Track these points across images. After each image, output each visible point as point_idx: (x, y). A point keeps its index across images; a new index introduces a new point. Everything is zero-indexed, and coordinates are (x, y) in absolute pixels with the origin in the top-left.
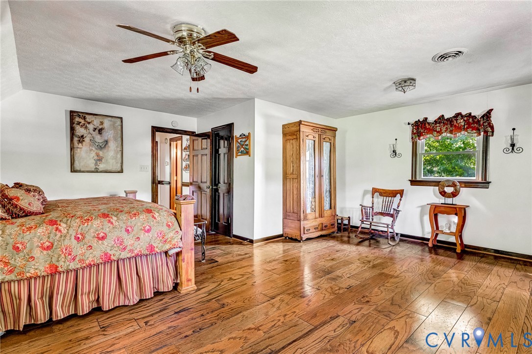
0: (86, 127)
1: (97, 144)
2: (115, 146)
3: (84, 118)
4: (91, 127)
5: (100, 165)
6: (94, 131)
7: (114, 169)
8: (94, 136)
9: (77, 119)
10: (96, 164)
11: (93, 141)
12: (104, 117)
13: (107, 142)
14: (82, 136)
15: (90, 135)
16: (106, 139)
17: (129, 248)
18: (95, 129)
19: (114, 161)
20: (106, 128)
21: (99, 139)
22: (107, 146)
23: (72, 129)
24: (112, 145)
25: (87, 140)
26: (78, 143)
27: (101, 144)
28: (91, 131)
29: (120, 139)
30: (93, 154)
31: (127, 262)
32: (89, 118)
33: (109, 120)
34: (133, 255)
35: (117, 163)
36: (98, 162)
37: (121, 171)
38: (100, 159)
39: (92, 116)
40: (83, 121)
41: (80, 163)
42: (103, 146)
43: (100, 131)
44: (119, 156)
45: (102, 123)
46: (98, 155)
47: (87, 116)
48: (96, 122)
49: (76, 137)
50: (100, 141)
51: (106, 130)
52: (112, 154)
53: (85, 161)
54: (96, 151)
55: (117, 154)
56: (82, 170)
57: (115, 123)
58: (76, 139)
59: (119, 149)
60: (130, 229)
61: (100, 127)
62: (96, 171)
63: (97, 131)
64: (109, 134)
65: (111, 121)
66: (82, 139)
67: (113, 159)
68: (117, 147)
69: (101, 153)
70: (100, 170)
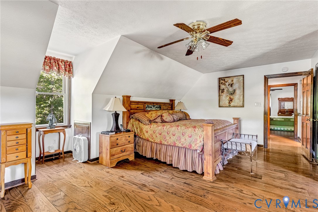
0: (225, 84)
1: (230, 92)
2: (239, 92)
3: (224, 80)
4: (227, 84)
5: (231, 103)
6: (229, 86)
7: (239, 105)
8: (228, 88)
9: (221, 81)
10: (229, 103)
11: (228, 91)
12: (234, 77)
13: (235, 90)
14: (223, 89)
15: (227, 88)
16: (234, 89)
17: (182, 143)
18: (229, 84)
19: (239, 100)
20: (234, 83)
21: (231, 89)
22: (235, 92)
23: (219, 86)
24: (238, 92)
25: (225, 91)
26: (221, 93)
27: (232, 92)
28: (227, 86)
29: (242, 88)
30: (228, 98)
31: (182, 149)
32: (226, 80)
33: (236, 78)
34: (183, 146)
35: (240, 102)
36: (230, 102)
37: (243, 106)
38: (231, 100)
39: (228, 78)
40: (223, 82)
41: (222, 103)
42: (233, 93)
43: (232, 85)
44: (242, 97)
45: (232, 81)
46: (230, 98)
47: (226, 79)
48: (230, 81)
49: (221, 90)
50: (232, 91)
51: (235, 84)
52: (238, 96)
53: (224, 101)
54: (230, 96)
55: (240, 97)
56: (223, 106)
57: (239, 79)
58: (221, 91)
59: (242, 93)
60: (184, 134)
61: (232, 83)
62: (230, 106)
63: (230, 85)
64: (235, 86)
65: (237, 78)
66: (223, 91)
67: (238, 99)
68: (240, 93)
69: (232, 97)
70: (231, 106)
